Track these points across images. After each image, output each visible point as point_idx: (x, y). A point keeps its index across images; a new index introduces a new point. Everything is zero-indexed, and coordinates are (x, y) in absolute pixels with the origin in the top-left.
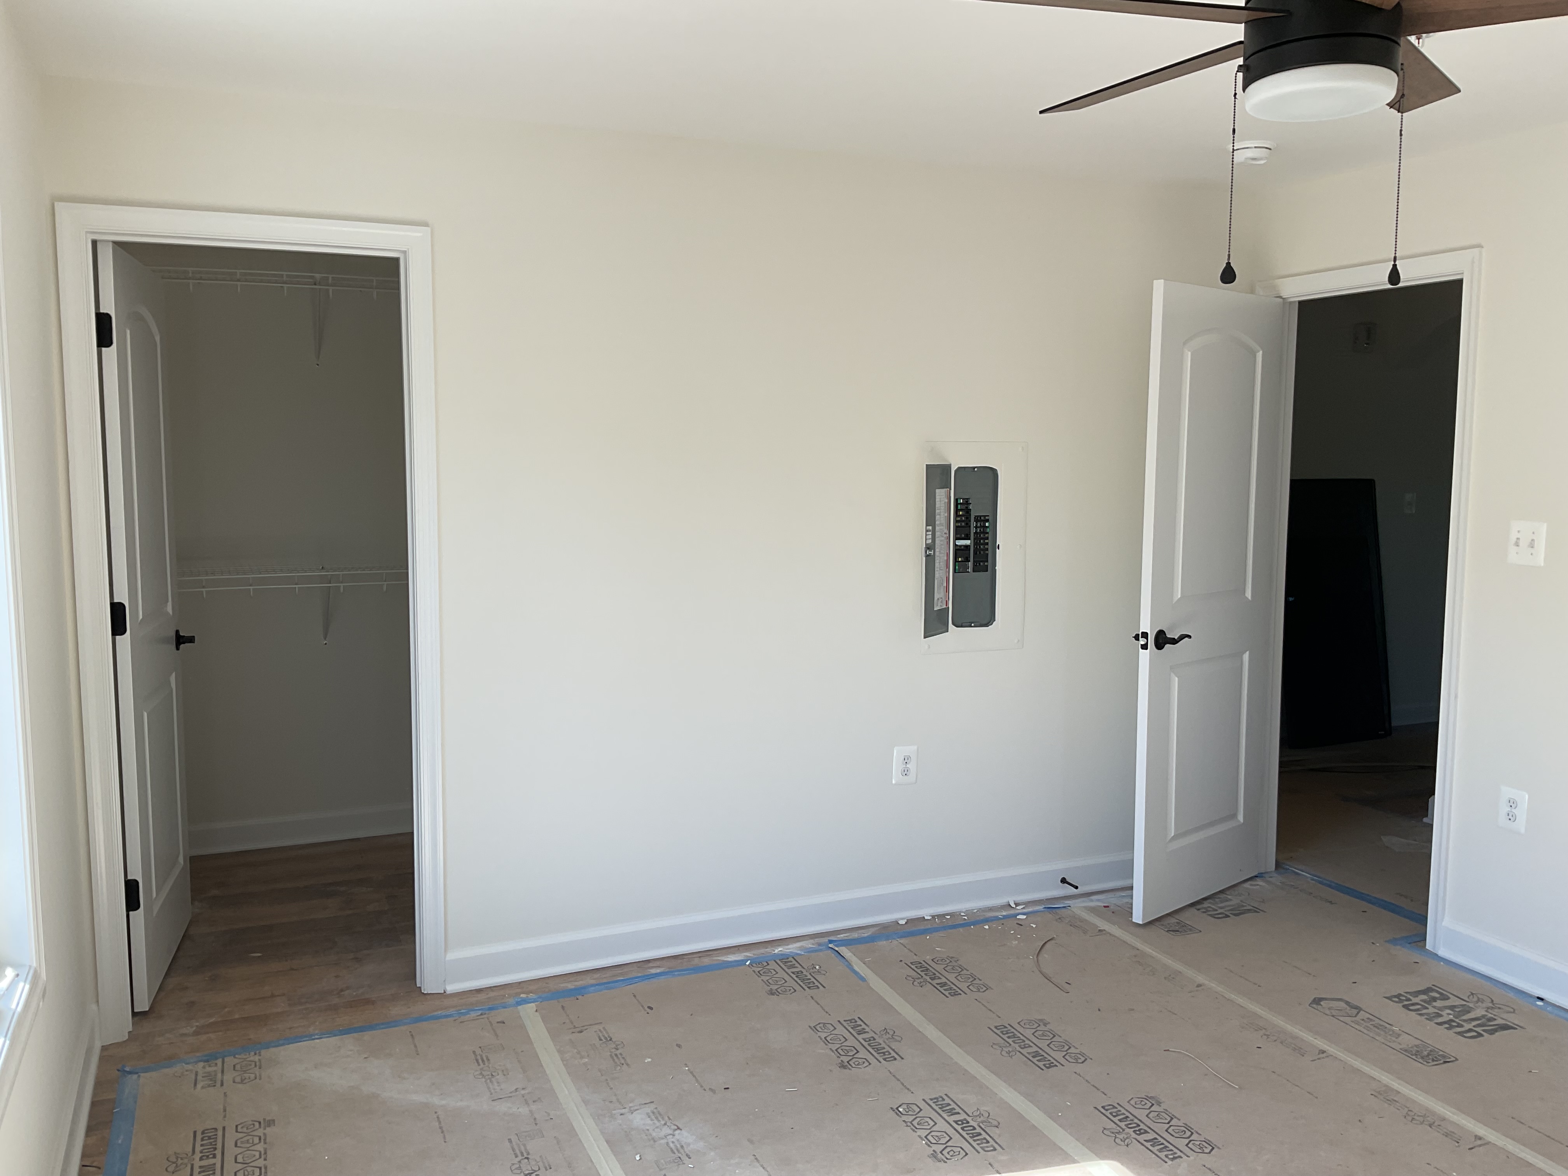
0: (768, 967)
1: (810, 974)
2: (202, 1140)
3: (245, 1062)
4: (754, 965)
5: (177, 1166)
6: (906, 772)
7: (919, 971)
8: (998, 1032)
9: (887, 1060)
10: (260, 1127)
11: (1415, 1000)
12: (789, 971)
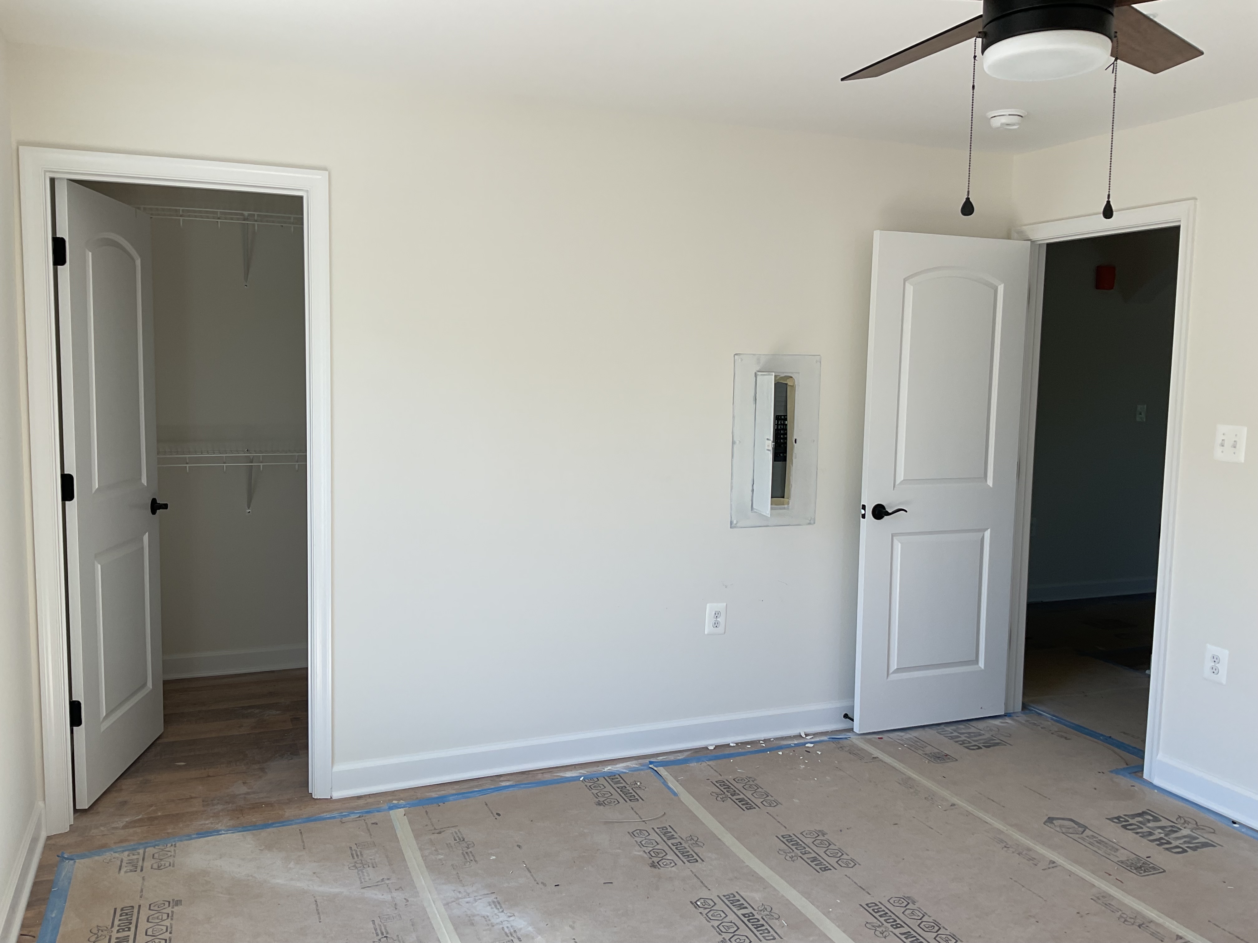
0: (598, 782)
1: (632, 789)
2: (121, 915)
3: (163, 852)
4: (586, 780)
5: (97, 938)
6: (716, 625)
7: (722, 788)
8: (784, 840)
9: (691, 861)
10: (169, 906)
11: (1131, 821)
12: (615, 786)
